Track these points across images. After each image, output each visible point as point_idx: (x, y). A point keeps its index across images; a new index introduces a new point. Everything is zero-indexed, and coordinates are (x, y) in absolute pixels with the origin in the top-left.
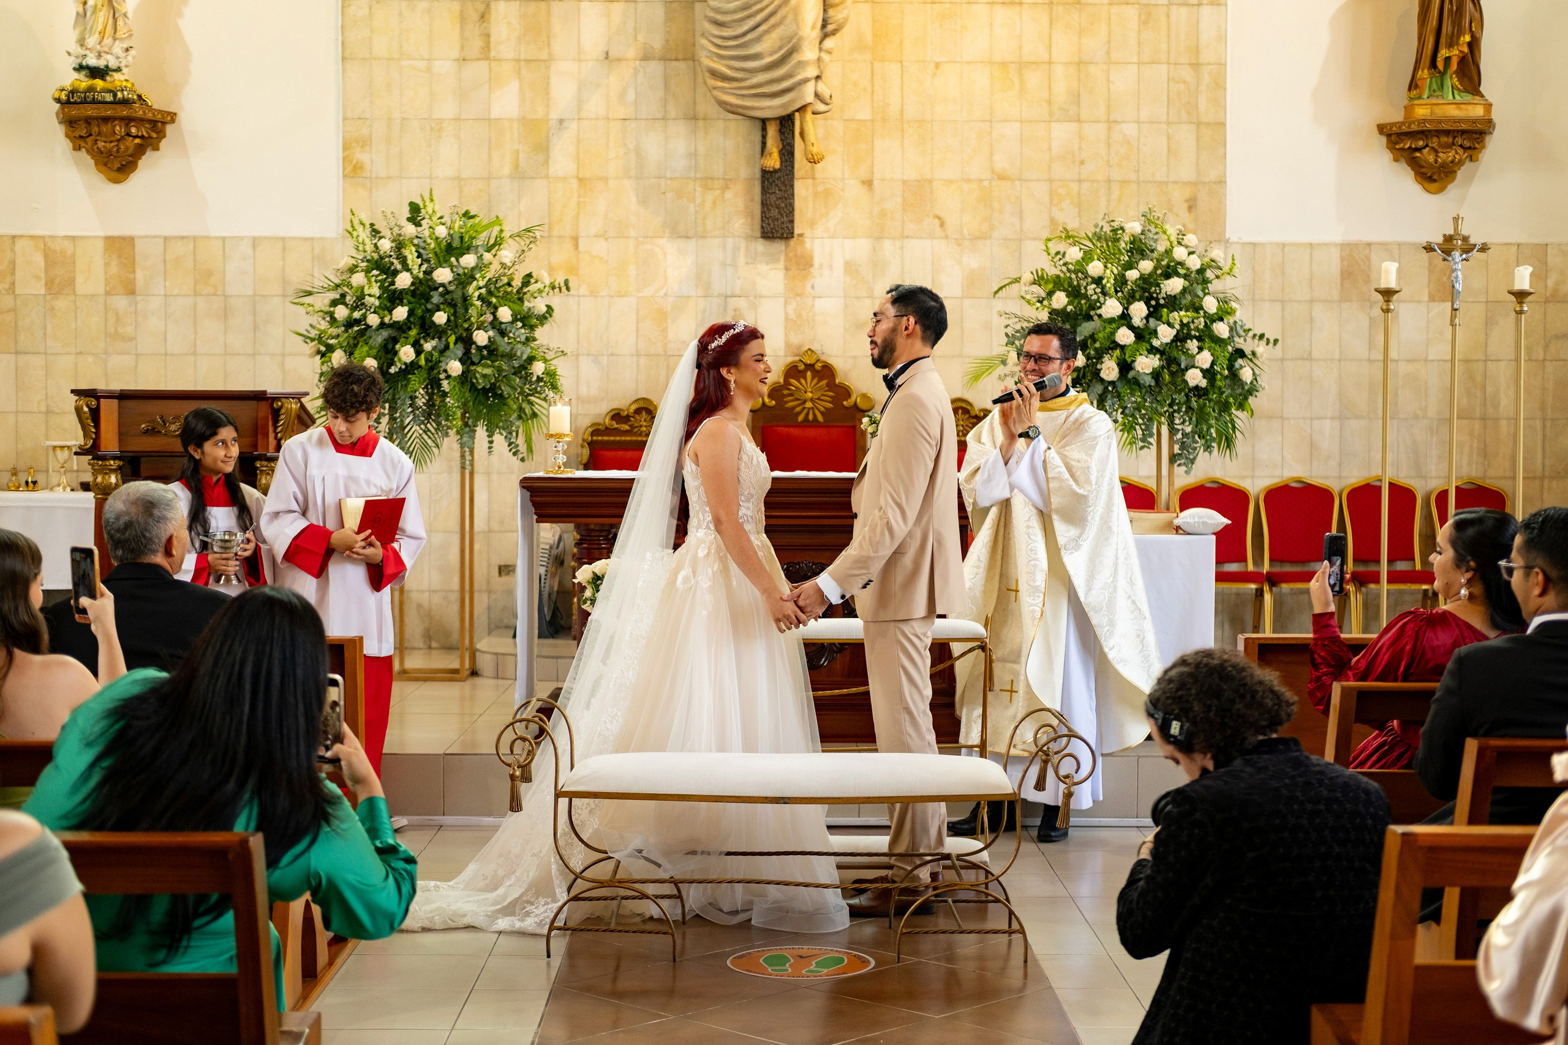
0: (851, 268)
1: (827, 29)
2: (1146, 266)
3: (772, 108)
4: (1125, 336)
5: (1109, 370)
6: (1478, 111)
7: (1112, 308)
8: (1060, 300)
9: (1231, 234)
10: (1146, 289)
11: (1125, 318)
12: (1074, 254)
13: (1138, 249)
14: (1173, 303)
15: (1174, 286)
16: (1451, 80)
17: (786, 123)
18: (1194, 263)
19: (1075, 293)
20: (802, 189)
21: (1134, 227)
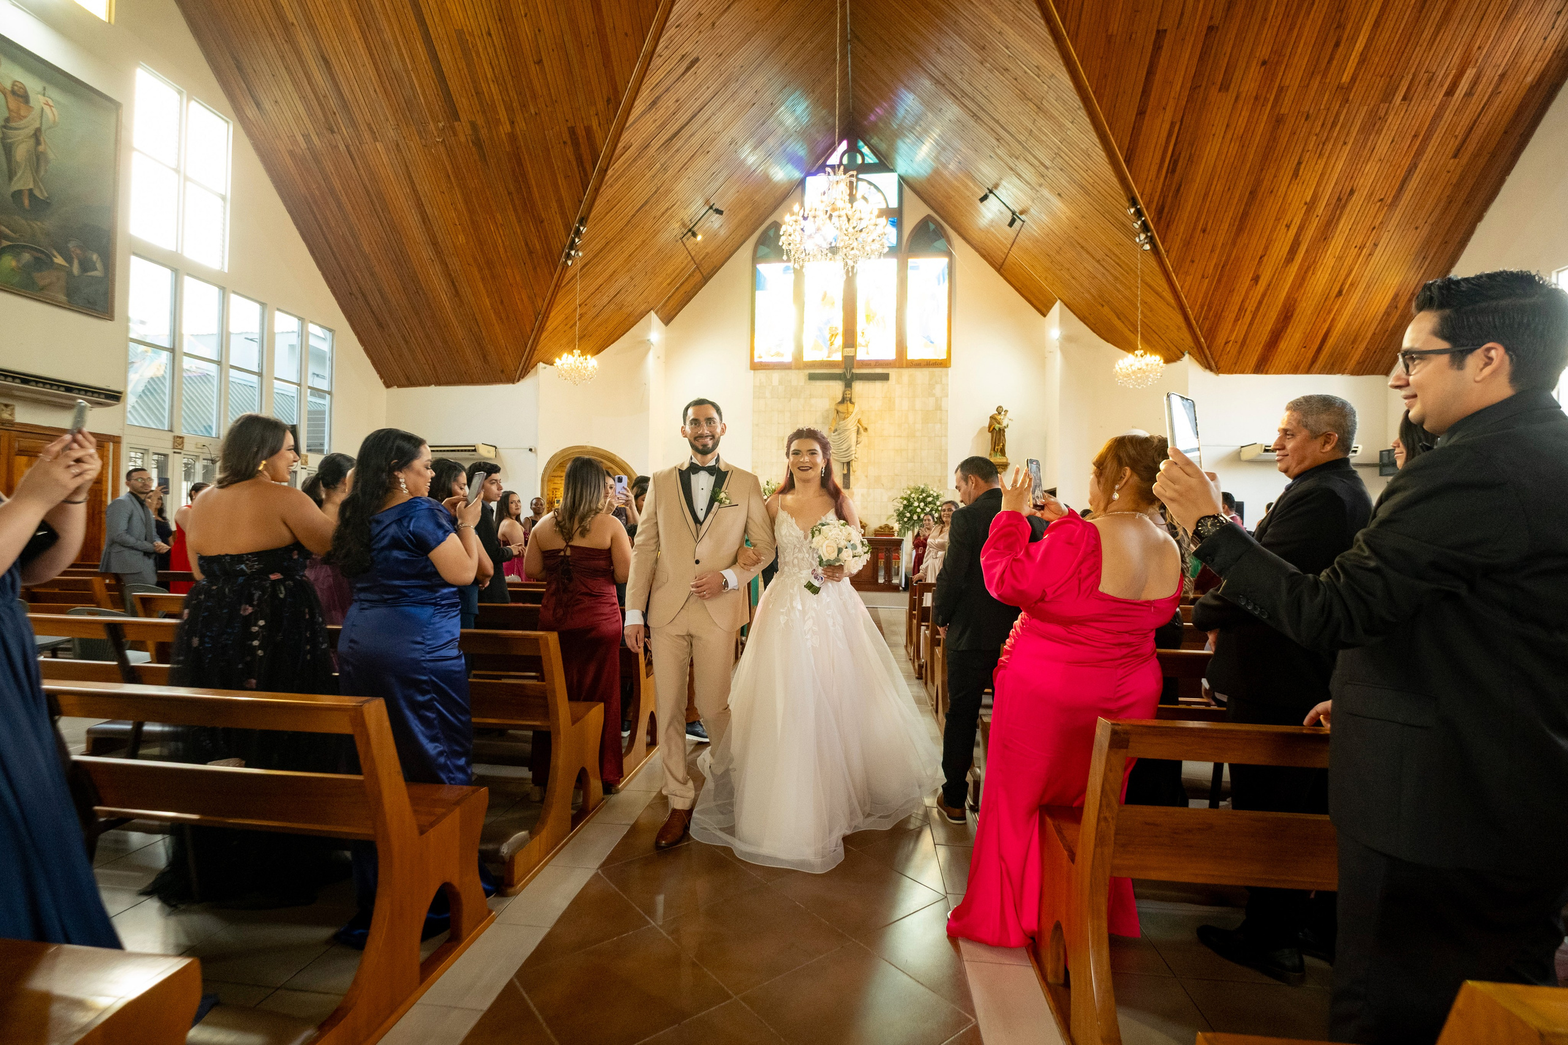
0: (863, 495)
1: (857, 443)
2: (924, 495)
3: (846, 460)
4: (919, 510)
5: (915, 517)
6: (1005, 461)
7: (916, 504)
8: (905, 502)
9: (949, 487)
10: (924, 500)
11: (919, 506)
12: (909, 492)
13: (923, 491)
14: (930, 503)
15: (930, 499)
16: (999, 453)
17: (848, 463)
18: (935, 494)
19: (909, 501)
20: (852, 478)
21: (922, 487)
